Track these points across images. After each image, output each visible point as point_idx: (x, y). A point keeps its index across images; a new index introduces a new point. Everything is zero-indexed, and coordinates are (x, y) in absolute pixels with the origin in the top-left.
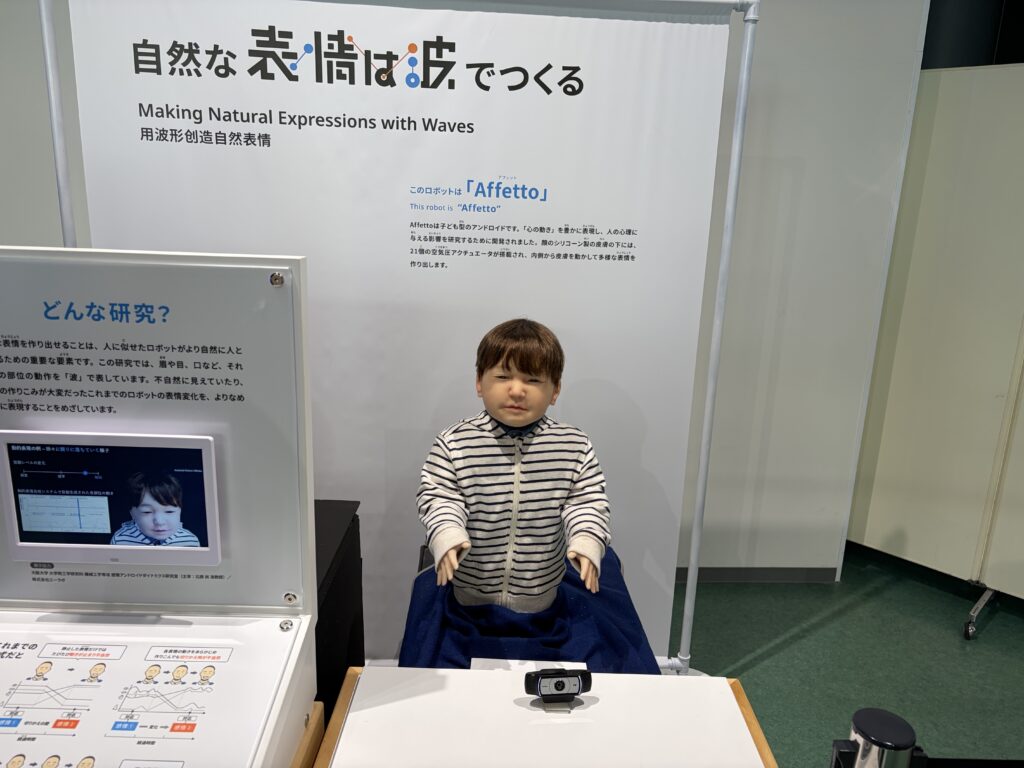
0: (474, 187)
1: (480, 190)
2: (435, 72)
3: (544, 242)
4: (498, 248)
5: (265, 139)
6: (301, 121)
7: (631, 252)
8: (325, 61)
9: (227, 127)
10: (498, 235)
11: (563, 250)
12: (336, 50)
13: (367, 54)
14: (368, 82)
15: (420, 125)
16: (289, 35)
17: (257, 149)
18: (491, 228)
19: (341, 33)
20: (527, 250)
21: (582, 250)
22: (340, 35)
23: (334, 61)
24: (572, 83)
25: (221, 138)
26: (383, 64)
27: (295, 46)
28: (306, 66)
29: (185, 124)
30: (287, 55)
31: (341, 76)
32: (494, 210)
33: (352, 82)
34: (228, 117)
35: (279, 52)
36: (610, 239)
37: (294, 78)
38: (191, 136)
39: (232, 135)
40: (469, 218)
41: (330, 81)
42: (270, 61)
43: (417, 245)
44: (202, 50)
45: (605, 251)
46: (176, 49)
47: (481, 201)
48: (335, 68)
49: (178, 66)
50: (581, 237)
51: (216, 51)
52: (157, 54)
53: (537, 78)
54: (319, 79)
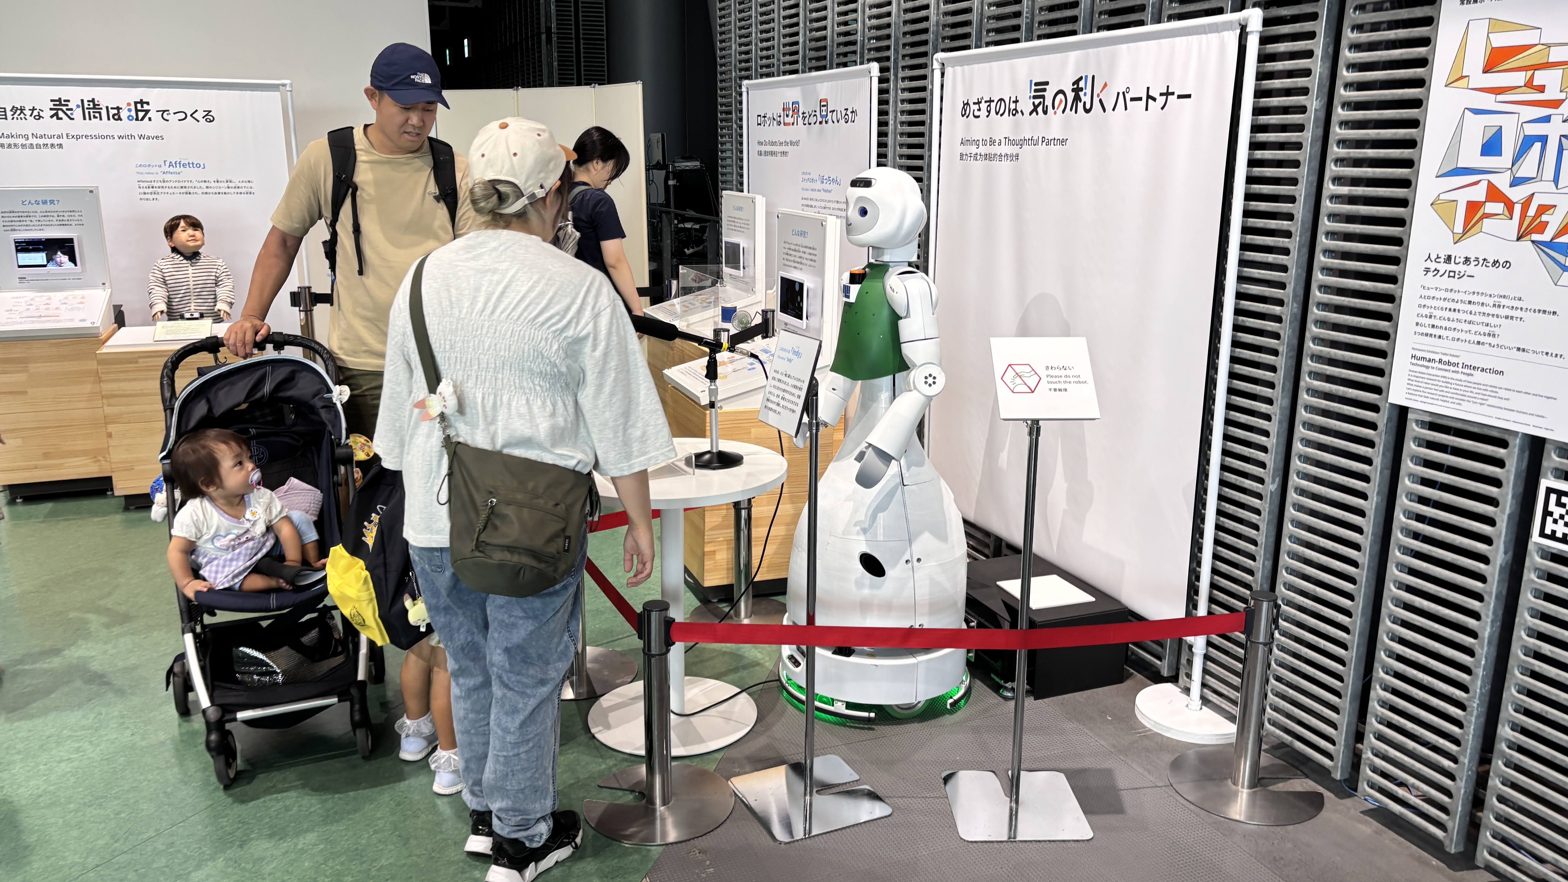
0: (167, 164)
1: (171, 165)
2: (141, 114)
3: (207, 187)
4: (184, 190)
5: (60, 146)
6: (78, 137)
7: (252, 190)
8: (87, 111)
9: (41, 141)
10: (183, 184)
11: (217, 191)
12: (92, 106)
13: (107, 107)
14: (109, 119)
15: (137, 137)
16: (68, 101)
17: (57, 150)
18: (179, 182)
19: (93, 99)
20: (200, 191)
21: (227, 190)
22: (93, 101)
23: (91, 111)
24: (209, 117)
25: (38, 146)
26: (115, 111)
27: (71, 105)
28: (78, 113)
29: (21, 141)
30: (67, 109)
31: (95, 117)
32: (179, 173)
33: (101, 119)
34: (41, 137)
35: (64, 108)
36: (240, 185)
37: (73, 119)
38: (23, 146)
39: (44, 145)
40: (168, 177)
41: (90, 119)
42: (60, 113)
43: (142, 190)
44: (27, 108)
45: (239, 190)
46: (14, 109)
47: (171, 169)
48: (92, 114)
49: (16, 116)
50: (226, 185)
51: (33, 109)
52: (5, 111)
53: (191, 115)
54: (85, 119)
